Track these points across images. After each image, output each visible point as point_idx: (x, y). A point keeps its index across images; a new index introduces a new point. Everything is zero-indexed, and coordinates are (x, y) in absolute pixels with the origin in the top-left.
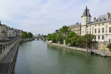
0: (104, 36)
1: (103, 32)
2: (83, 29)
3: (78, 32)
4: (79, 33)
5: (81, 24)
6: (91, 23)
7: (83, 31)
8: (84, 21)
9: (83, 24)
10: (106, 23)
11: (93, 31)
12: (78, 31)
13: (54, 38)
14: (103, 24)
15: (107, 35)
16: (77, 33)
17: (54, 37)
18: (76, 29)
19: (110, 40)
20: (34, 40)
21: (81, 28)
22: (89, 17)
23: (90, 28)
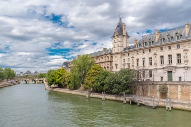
0: (153, 71)
1: (150, 64)
2: (116, 59)
3: (106, 66)
4: (108, 67)
5: (111, 51)
6: (130, 48)
7: (117, 63)
8: (116, 46)
9: (117, 51)
10: (155, 49)
11: (133, 63)
12: (107, 64)
13: (61, 78)
14: (150, 51)
15: (157, 69)
16: (105, 68)
17: (61, 76)
18: (104, 60)
19: (162, 78)
20: (17, 83)
21: (112, 57)
22: (125, 38)
23: (129, 57)
